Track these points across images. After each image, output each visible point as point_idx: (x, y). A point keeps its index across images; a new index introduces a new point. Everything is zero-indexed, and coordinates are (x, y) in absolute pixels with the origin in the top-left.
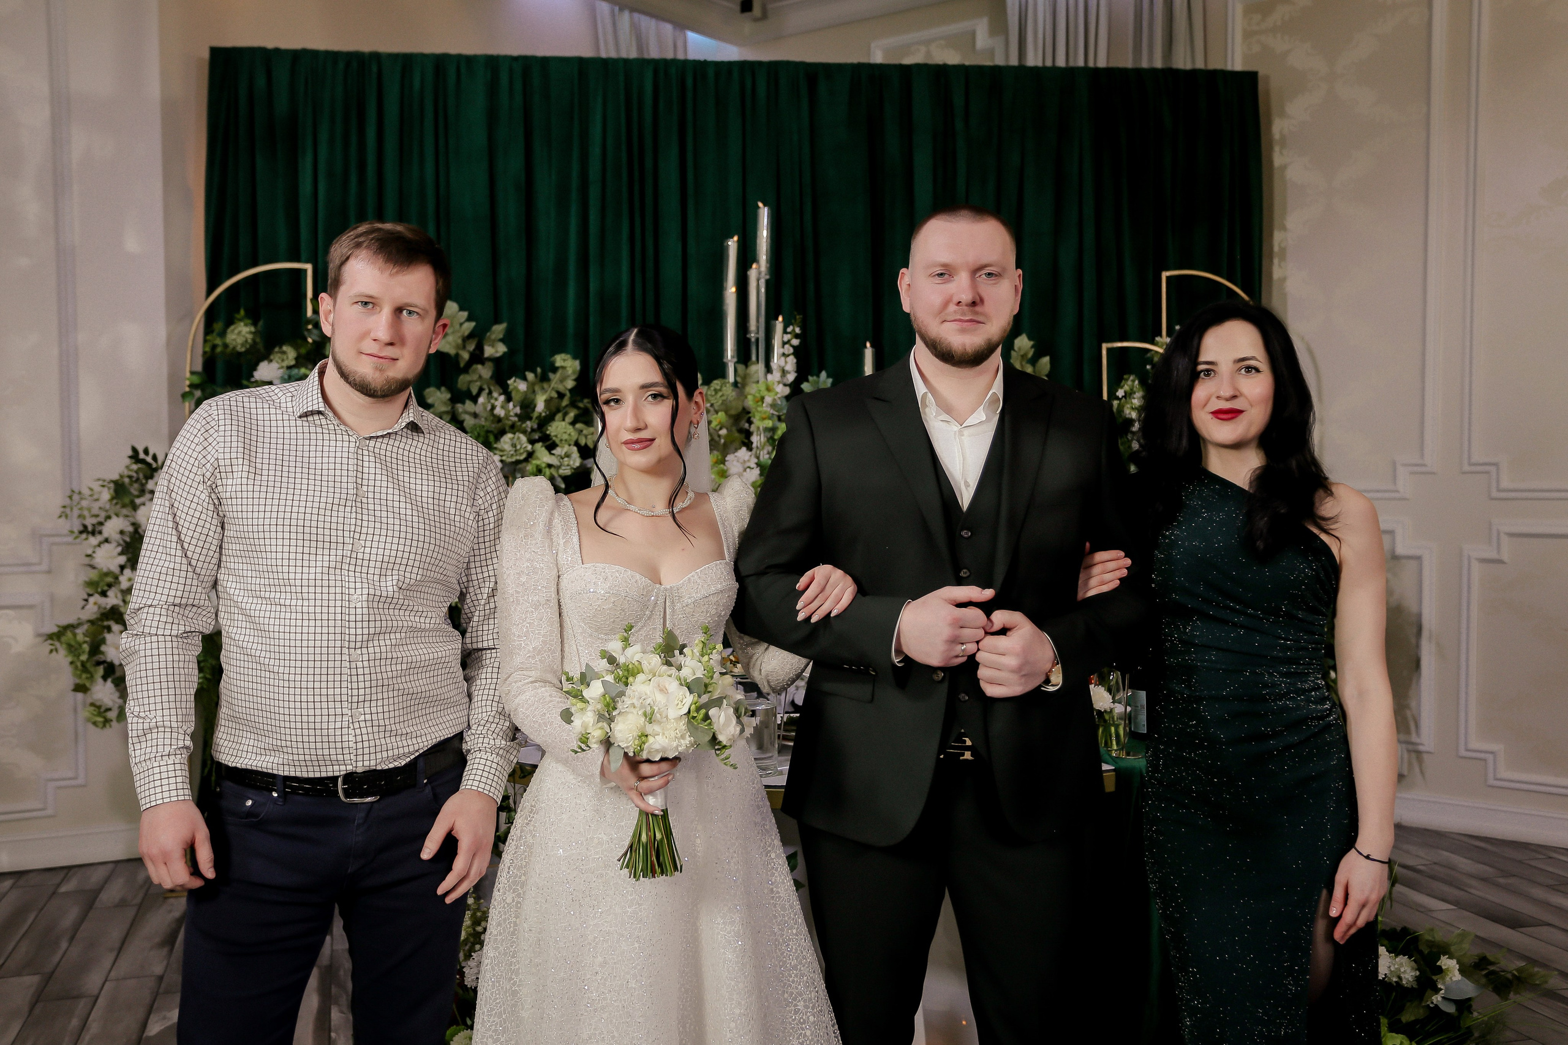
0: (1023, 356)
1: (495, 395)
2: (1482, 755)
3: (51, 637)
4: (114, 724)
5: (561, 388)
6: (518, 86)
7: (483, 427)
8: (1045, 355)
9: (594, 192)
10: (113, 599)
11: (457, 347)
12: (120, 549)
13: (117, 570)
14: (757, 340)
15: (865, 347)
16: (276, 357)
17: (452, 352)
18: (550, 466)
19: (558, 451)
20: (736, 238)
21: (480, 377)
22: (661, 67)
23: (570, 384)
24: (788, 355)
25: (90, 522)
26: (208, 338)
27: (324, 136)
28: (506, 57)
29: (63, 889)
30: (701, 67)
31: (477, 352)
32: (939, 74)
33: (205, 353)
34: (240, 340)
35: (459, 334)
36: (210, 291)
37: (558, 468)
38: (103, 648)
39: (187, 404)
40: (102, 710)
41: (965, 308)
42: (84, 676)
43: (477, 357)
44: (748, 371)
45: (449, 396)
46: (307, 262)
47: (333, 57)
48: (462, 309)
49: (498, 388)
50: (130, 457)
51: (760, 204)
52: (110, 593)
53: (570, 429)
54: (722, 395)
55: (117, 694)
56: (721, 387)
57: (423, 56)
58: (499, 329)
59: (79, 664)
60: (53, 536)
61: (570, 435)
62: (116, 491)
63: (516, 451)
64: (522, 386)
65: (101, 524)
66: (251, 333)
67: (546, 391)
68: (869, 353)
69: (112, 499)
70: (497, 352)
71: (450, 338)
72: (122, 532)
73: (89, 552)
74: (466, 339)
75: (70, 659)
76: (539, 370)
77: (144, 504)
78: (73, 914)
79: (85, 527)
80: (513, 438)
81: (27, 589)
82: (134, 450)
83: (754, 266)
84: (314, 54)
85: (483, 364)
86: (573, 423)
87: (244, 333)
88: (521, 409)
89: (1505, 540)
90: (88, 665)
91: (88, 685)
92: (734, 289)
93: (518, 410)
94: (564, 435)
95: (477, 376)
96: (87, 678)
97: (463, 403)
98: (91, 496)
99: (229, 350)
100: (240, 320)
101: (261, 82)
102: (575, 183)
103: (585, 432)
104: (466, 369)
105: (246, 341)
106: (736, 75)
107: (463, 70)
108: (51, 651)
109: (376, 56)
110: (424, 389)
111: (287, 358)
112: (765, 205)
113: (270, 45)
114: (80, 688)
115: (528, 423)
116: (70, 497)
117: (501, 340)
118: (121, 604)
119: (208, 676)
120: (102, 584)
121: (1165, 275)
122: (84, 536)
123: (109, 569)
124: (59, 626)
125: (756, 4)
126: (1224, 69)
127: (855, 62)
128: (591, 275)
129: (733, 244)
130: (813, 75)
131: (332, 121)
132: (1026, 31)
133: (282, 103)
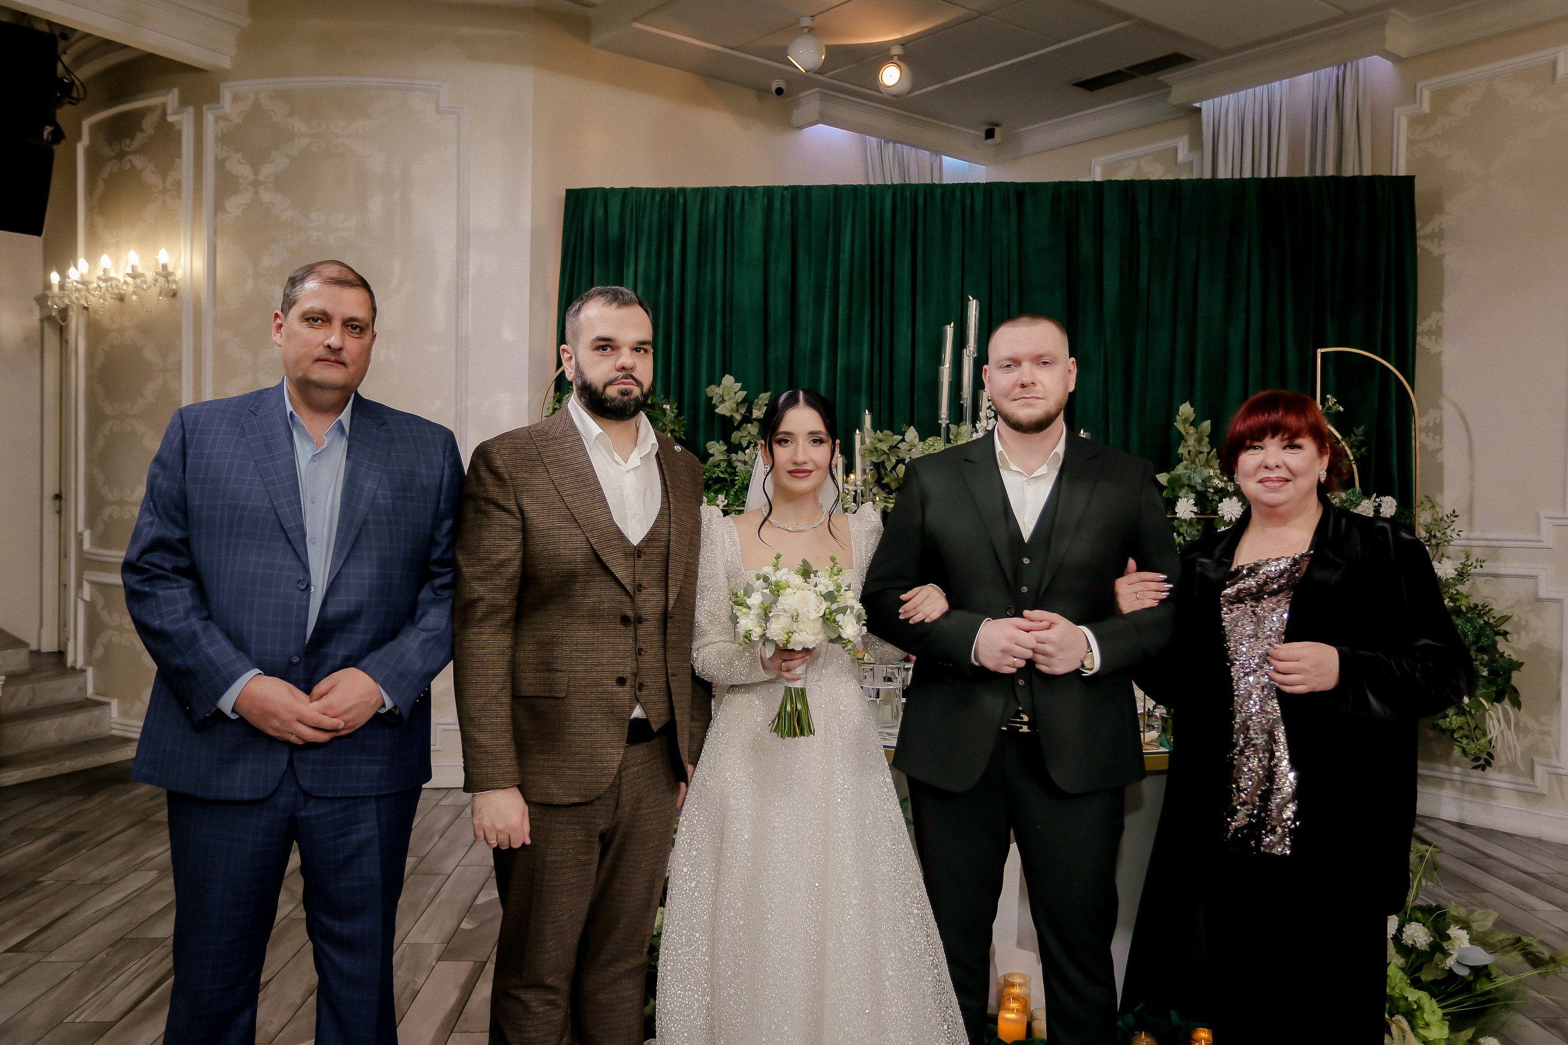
0: (1185, 420)
6: (788, 209)
8: (1206, 419)
9: (843, 289)
11: (732, 410)
17: (728, 414)
20: (952, 325)
21: (749, 433)
22: (898, 191)
24: (990, 418)
27: (643, 251)
28: (779, 186)
29: (442, 803)
30: (930, 189)
31: (747, 414)
35: (734, 401)
43: (747, 419)
44: (959, 430)
45: (725, 448)
47: (652, 191)
48: (737, 380)
51: (971, 298)
54: (935, 449)
57: (717, 189)
71: (727, 404)
74: (738, 404)
83: (967, 346)
84: (639, 190)
85: (752, 423)
92: (947, 366)
95: (747, 433)
97: (737, 453)
101: (600, 212)
102: (828, 283)
104: (738, 428)
106: (958, 195)
107: (746, 199)
109: (683, 190)
110: (707, 443)
112: (974, 299)
113: (608, 186)
121: (1319, 351)
125: (998, 131)
126: (1385, 173)
127: (1057, 180)
128: (839, 354)
129: (950, 330)
130: (1021, 192)
131: (650, 240)
132: (1218, 146)
133: (614, 229)
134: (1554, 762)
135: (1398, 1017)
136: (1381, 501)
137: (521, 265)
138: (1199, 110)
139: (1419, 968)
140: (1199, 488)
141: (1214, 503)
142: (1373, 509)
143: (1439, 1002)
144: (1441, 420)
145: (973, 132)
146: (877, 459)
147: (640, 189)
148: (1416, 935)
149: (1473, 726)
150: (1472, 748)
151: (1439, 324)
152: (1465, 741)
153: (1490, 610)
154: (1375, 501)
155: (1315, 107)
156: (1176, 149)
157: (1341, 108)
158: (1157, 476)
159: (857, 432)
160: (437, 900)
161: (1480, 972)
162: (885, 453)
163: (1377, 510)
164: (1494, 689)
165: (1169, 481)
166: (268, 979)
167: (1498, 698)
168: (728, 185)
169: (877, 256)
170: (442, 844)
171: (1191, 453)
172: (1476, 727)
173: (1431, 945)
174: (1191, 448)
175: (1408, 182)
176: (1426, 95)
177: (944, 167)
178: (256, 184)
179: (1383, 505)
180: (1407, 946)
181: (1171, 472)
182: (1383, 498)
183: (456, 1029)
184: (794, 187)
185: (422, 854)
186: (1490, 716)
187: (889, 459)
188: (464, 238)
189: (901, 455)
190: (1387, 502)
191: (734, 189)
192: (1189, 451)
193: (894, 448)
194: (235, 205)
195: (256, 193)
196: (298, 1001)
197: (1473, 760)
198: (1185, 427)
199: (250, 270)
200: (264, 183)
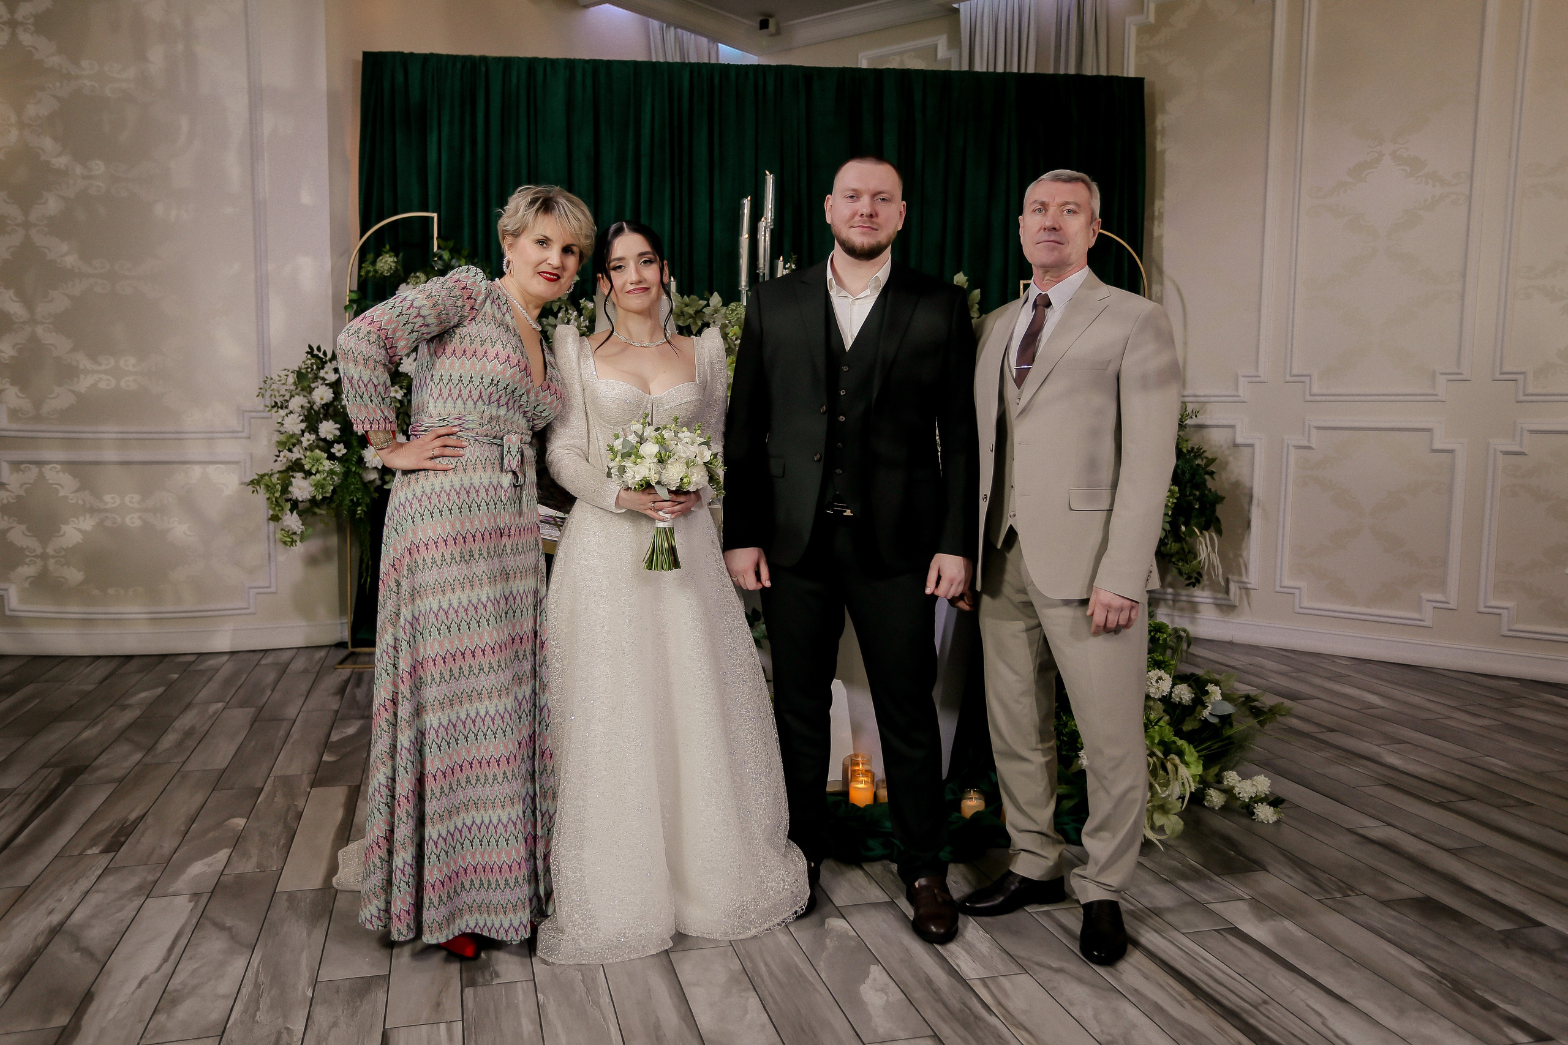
1: (570, 311)
2: (1290, 590)
3: (252, 482)
4: (298, 543)
6: (589, 82)
8: (977, 288)
9: (645, 162)
10: (297, 454)
12: (301, 418)
13: (299, 433)
14: (764, 274)
20: (749, 198)
22: (696, 69)
25: (279, 400)
26: (363, 265)
27: (446, 119)
28: (580, 59)
29: (263, 662)
32: (905, 76)
33: (360, 276)
34: (386, 267)
36: (362, 236)
38: (290, 489)
39: (347, 314)
40: (291, 532)
41: (865, 218)
42: (277, 509)
46: (433, 212)
47: (453, 59)
49: (572, 307)
50: (308, 353)
51: (767, 173)
52: (295, 450)
54: (737, 314)
55: (301, 522)
56: (736, 307)
57: (519, 59)
59: (274, 500)
60: (251, 411)
62: (298, 377)
64: (590, 305)
65: (287, 401)
66: (394, 262)
69: (295, 383)
72: (302, 407)
73: (280, 420)
75: (268, 496)
77: (318, 388)
78: (271, 677)
79: (276, 403)
81: (231, 449)
82: (310, 347)
83: (763, 219)
84: (439, 57)
87: (388, 262)
89: (1314, 431)
90: (280, 501)
91: (280, 515)
92: (747, 236)
93: (587, 323)
96: (279, 510)
97: (547, 318)
98: (280, 381)
99: (378, 275)
100: (387, 253)
101: (400, 78)
102: (630, 155)
105: (391, 268)
106: (751, 76)
107: (549, 69)
108: (253, 492)
109: (484, 59)
112: (771, 173)
113: (406, 50)
114: (275, 518)
116: (265, 382)
118: (303, 457)
119: (365, 509)
120: (289, 442)
122: (275, 409)
123: (293, 431)
124: (258, 474)
125: (772, 23)
126: (1120, 75)
127: (841, 66)
129: (747, 202)
130: (809, 76)
131: (452, 109)
132: (974, 45)
133: (415, 94)
134: (1244, 579)
135: (1173, 756)
137: (318, 127)
138: (957, 11)
139: (1182, 721)
143: (1195, 747)
144: (1162, 294)
145: (747, 22)
146: (684, 321)
147: (441, 55)
148: (1182, 693)
149: (1187, 551)
150: (1186, 568)
151: (1161, 211)
152: (1180, 564)
153: (1204, 452)
155: (1059, 15)
156: (936, 47)
157: (1082, 15)
160: (291, 740)
161: (1226, 719)
162: (691, 317)
164: (1204, 519)
166: (142, 813)
167: (1205, 527)
168: (529, 55)
169: (676, 131)
170: (277, 696)
172: (1189, 552)
173: (1193, 700)
175: (1137, 84)
176: (1152, 7)
177: (720, 52)
178: (13, 24)
180: (1175, 703)
183: (351, 838)
184: (595, 61)
185: (261, 704)
186: (1201, 543)
187: (695, 323)
188: (256, 97)
189: (706, 319)
191: (536, 60)
193: (699, 312)
195: (14, 35)
196: (183, 828)
197: (1187, 579)
199: (13, 119)
200: (22, 24)
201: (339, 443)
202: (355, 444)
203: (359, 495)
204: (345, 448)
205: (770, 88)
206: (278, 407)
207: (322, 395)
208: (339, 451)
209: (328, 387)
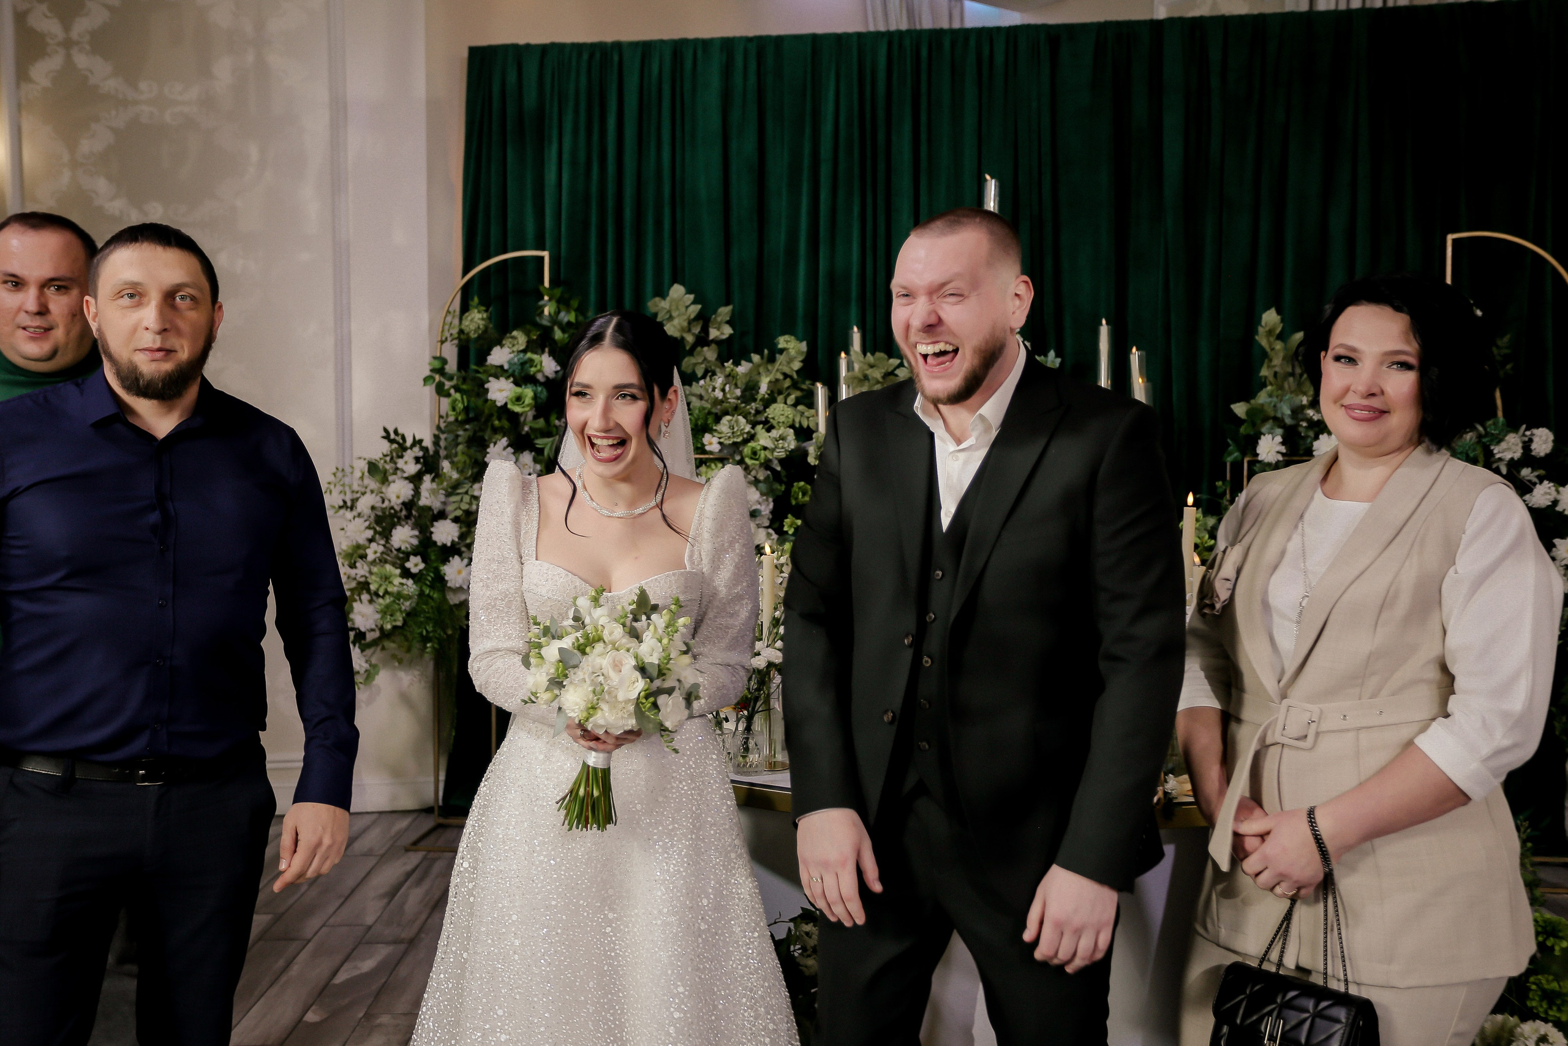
0: (1270, 332)
5: (787, 370)
6: (753, 67)
7: (704, 409)
9: (825, 170)
10: (362, 570)
11: (683, 330)
12: (367, 524)
13: (366, 543)
15: (1101, 324)
16: (507, 342)
18: (765, 448)
19: (774, 433)
21: (705, 359)
23: (797, 365)
27: (568, 127)
28: (741, 38)
31: (703, 335)
34: (473, 327)
35: (686, 317)
37: (773, 450)
43: (702, 340)
46: (546, 250)
47: (578, 47)
48: (689, 292)
50: (383, 437)
51: (988, 177)
52: (358, 565)
53: (789, 411)
55: (364, 659)
57: (662, 42)
58: (725, 312)
61: (787, 417)
62: (369, 469)
63: (733, 433)
64: (743, 368)
65: (357, 500)
66: (483, 319)
67: (771, 373)
68: (1104, 331)
70: (722, 334)
71: (676, 322)
72: (372, 508)
73: (344, 526)
74: (691, 322)
76: (766, 352)
77: (394, 482)
79: (345, 502)
80: (731, 420)
82: (386, 430)
84: (562, 46)
85: (708, 346)
86: (795, 405)
87: (476, 320)
88: (743, 392)
93: (738, 392)
94: (781, 417)
95: (703, 358)
98: (352, 473)
99: (464, 337)
100: (477, 307)
101: (512, 77)
102: (806, 162)
103: (806, 414)
104: (691, 352)
105: (479, 327)
106: (972, 43)
107: (700, 51)
109: (618, 46)
111: (518, 343)
112: (992, 178)
113: (522, 41)
115: (753, 404)
116: (334, 474)
117: (728, 322)
118: (368, 575)
120: (354, 555)
121: (1450, 237)
122: (342, 511)
123: (357, 541)
127: (1102, 19)
128: (821, 255)
131: (576, 111)
133: (530, 100)
136: (1532, 434)
140: (1288, 421)
141: (1309, 440)
142: (1521, 445)
147: (564, 44)
154: (1524, 435)
158: (1233, 406)
159: (843, 355)
163: (1527, 446)
165: (1248, 413)
169: (868, 126)
171: (1278, 375)
174: (1277, 369)
177: (967, 13)
178: (68, 44)
179: (1536, 439)
181: (1252, 401)
182: (1535, 431)
184: (760, 39)
188: (339, 112)
190: (1541, 437)
191: (684, 42)
192: (1276, 374)
193: (889, 375)
194: (42, 71)
195: (68, 57)
198: (1270, 344)
199: (66, 158)
200: (78, 43)
201: (415, 555)
202: (433, 557)
203: (430, 628)
204: (424, 560)
205: (999, 58)
206: (347, 508)
207: (398, 491)
208: (416, 565)
209: (407, 481)
